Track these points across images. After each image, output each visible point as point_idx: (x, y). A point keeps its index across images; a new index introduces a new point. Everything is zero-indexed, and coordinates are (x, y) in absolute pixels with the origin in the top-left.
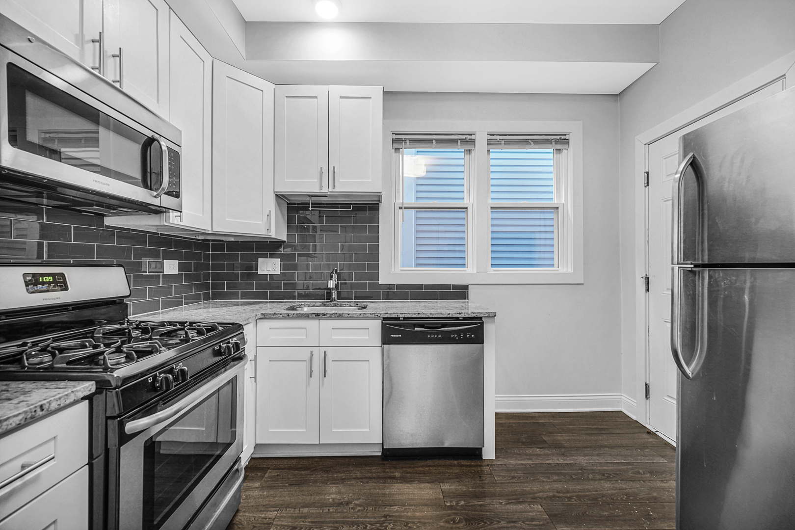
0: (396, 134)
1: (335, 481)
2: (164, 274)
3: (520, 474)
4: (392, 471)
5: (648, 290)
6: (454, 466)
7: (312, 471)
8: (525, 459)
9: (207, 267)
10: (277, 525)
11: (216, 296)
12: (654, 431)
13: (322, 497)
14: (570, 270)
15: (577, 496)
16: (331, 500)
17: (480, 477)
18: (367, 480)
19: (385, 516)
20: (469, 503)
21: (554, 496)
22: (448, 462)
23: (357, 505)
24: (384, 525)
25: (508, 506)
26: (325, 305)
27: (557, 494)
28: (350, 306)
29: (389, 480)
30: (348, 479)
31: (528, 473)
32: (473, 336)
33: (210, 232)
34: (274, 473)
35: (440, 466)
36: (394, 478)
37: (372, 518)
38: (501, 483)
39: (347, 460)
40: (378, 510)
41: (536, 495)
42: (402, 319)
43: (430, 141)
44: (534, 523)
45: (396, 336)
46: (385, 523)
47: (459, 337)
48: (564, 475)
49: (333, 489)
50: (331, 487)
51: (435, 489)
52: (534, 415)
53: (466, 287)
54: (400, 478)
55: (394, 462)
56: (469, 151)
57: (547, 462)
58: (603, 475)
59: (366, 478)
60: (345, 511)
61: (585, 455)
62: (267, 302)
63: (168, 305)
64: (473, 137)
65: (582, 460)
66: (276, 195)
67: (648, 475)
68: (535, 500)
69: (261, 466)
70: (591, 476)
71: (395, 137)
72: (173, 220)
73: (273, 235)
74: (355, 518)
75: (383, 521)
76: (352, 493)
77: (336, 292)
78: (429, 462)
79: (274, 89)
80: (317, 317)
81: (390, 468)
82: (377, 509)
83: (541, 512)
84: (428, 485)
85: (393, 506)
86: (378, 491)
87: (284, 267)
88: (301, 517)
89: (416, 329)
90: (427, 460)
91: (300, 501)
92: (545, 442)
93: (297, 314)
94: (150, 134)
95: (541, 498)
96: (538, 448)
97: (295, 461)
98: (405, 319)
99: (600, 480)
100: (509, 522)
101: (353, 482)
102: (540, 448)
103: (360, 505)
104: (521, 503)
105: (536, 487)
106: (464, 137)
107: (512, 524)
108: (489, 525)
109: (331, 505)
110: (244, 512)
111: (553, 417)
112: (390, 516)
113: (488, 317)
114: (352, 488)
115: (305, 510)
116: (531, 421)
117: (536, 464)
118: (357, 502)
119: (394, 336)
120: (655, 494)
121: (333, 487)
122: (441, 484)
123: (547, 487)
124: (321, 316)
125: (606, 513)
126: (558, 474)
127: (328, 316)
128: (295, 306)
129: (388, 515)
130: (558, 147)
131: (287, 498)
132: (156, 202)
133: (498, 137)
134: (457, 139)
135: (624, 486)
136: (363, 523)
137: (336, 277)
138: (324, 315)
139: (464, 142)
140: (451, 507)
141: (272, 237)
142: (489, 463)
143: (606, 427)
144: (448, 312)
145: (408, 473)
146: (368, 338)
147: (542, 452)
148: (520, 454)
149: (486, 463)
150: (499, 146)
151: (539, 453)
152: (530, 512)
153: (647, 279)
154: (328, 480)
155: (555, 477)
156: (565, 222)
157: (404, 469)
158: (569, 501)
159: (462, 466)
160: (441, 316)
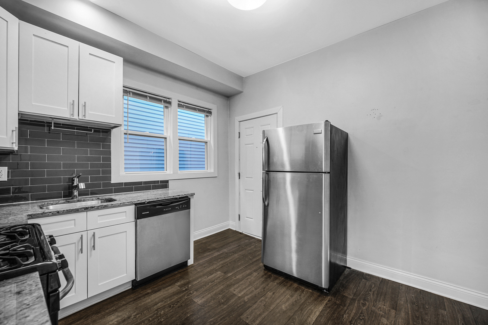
0: (125, 87)
1: (109, 314)
3: (206, 264)
4: (144, 291)
5: (239, 178)
6: (177, 274)
7: (86, 318)
8: (205, 258)
12: (241, 232)
14: (212, 171)
15: (229, 263)
16: (115, 323)
17: (191, 273)
18: (132, 302)
19: (157, 310)
20: (193, 284)
21: (222, 266)
22: (173, 274)
24: (159, 313)
25: (209, 278)
27: (223, 265)
28: (93, 200)
29: (147, 296)
30: (119, 308)
31: (209, 263)
32: (185, 206)
36: (148, 293)
37: (149, 315)
38: (201, 271)
39: (109, 300)
40: (151, 310)
41: (216, 269)
43: (146, 96)
44: (220, 278)
45: (146, 213)
46: (158, 313)
47: (180, 207)
48: (222, 258)
50: (110, 317)
51: (174, 287)
52: (199, 240)
53: (167, 182)
54: (152, 292)
55: (143, 287)
56: (167, 107)
57: (214, 256)
58: (234, 252)
60: (130, 321)
61: (225, 248)
64: (170, 100)
65: (225, 250)
67: (246, 247)
68: (217, 271)
70: (230, 254)
71: (125, 89)
74: (139, 320)
75: (157, 312)
76: (128, 312)
78: (163, 278)
80: (85, 210)
81: (142, 291)
82: (149, 310)
83: (221, 273)
84: (169, 287)
85: (157, 304)
86: (143, 303)
89: (157, 207)
92: (209, 249)
93: (67, 210)
95: (218, 269)
96: (208, 252)
99: (233, 254)
100: (212, 282)
101: (124, 307)
102: (209, 252)
103: (137, 314)
104: (212, 274)
105: (215, 266)
106: (165, 99)
107: (213, 282)
108: (205, 287)
111: (207, 238)
113: (191, 195)
114: (125, 310)
116: (200, 243)
117: (210, 258)
118: (134, 314)
119: (145, 213)
120: (249, 252)
121: (111, 317)
122: (176, 284)
123: (218, 265)
124: (89, 208)
125: (240, 264)
126: (220, 258)
127: (96, 208)
129: (157, 309)
130: (208, 114)
133: (183, 104)
134: (162, 99)
135: (241, 253)
138: (92, 208)
139: (165, 102)
140: (186, 290)
142: (191, 266)
143: (227, 236)
144: (173, 196)
145: (155, 288)
146: (125, 217)
147: (210, 253)
148: (202, 257)
149: (191, 267)
150: (183, 108)
151: (209, 254)
152: (217, 275)
153: (239, 174)
155: (219, 260)
156: (210, 148)
157: (151, 287)
158: (227, 265)
159: (180, 272)
160: (170, 198)
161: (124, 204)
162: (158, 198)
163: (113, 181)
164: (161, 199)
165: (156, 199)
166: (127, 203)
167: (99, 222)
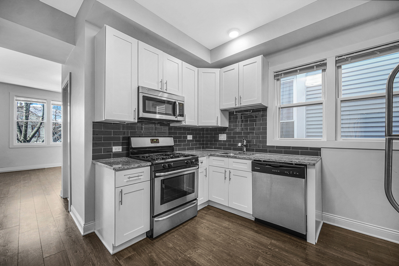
0: (276, 72)
1: (229, 221)
2: (188, 139)
3: (325, 256)
4: (254, 227)
6: (287, 237)
7: (224, 215)
9: (203, 137)
10: (204, 224)
11: (207, 148)
13: (222, 224)
16: (224, 226)
19: (239, 238)
20: (280, 252)
23: (232, 231)
24: (237, 240)
26: (240, 153)
29: (250, 229)
31: (331, 258)
32: (298, 174)
33: (198, 126)
34: (212, 211)
35: (279, 234)
37: (234, 236)
39: (239, 217)
42: (263, 161)
43: (296, 71)
45: (257, 168)
47: (290, 173)
49: (227, 223)
51: (268, 240)
53: (319, 149)
55: (258, 225)
59: (242, 225)
60: (227, 230)
62: (222, 151)
63: (188, 149)
64: (324, 62)
66: (221, 110)
69: (210, 208)
71: (275, 74)
72: (183, 123)
73: (220, 125)
74: (228, 234)
76: (233, 227)
77: (245, 148)
79: (220, 71)
80: (227, 157)
82: (238, 235)
84: (266, 238)
85: (245, 237)
86: (243, 230)
87: (228, 137)
88: (212, 226)
89: (267, 166)
90: (274, 230)
91: (215, 222)
93: (221, 155)
94: (174, 101)
96: (356, 253)
97: (221, 210)
98: (264, 161)
101: (236, 224)
102: (358, 254)
103: (233, 231)
106: (318, 63)
109: (223, 227)
110: (198, 217)
112: (241, 239)
114: (234, 225)
115: (214, 225)
117: (343, 258)
118: (232, 230)
122: (273, 240)
127: (231, 157)
128: (228, 153)
131: (212, 219)
132: (176, 119)
133: (345, 57)
134: (314, 66)
136: (230, 236)
137: (246, 142)
138: (230, 156)
139: (319, 66)
140: (270, 249)
141: (219, 126)
142: (309, 244)
144: (285, 160)
146: (247, 168)
148: (336, 250)
149: (307, 244)
150: (347, 62)
151: (354, 255)
154: (227, 220)
157: (260, 229)
159: (291, 239)
160: (281, 162)
161: (245, 158)
162: (269, 159)
163: (268, 144)
164: (272, 161)
165: (267, 159)
166: (247, 158)
167: (234, 166)
